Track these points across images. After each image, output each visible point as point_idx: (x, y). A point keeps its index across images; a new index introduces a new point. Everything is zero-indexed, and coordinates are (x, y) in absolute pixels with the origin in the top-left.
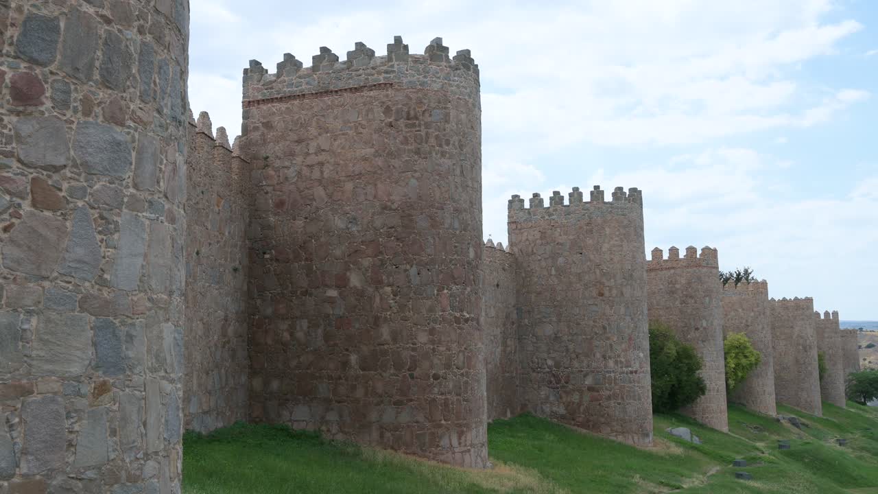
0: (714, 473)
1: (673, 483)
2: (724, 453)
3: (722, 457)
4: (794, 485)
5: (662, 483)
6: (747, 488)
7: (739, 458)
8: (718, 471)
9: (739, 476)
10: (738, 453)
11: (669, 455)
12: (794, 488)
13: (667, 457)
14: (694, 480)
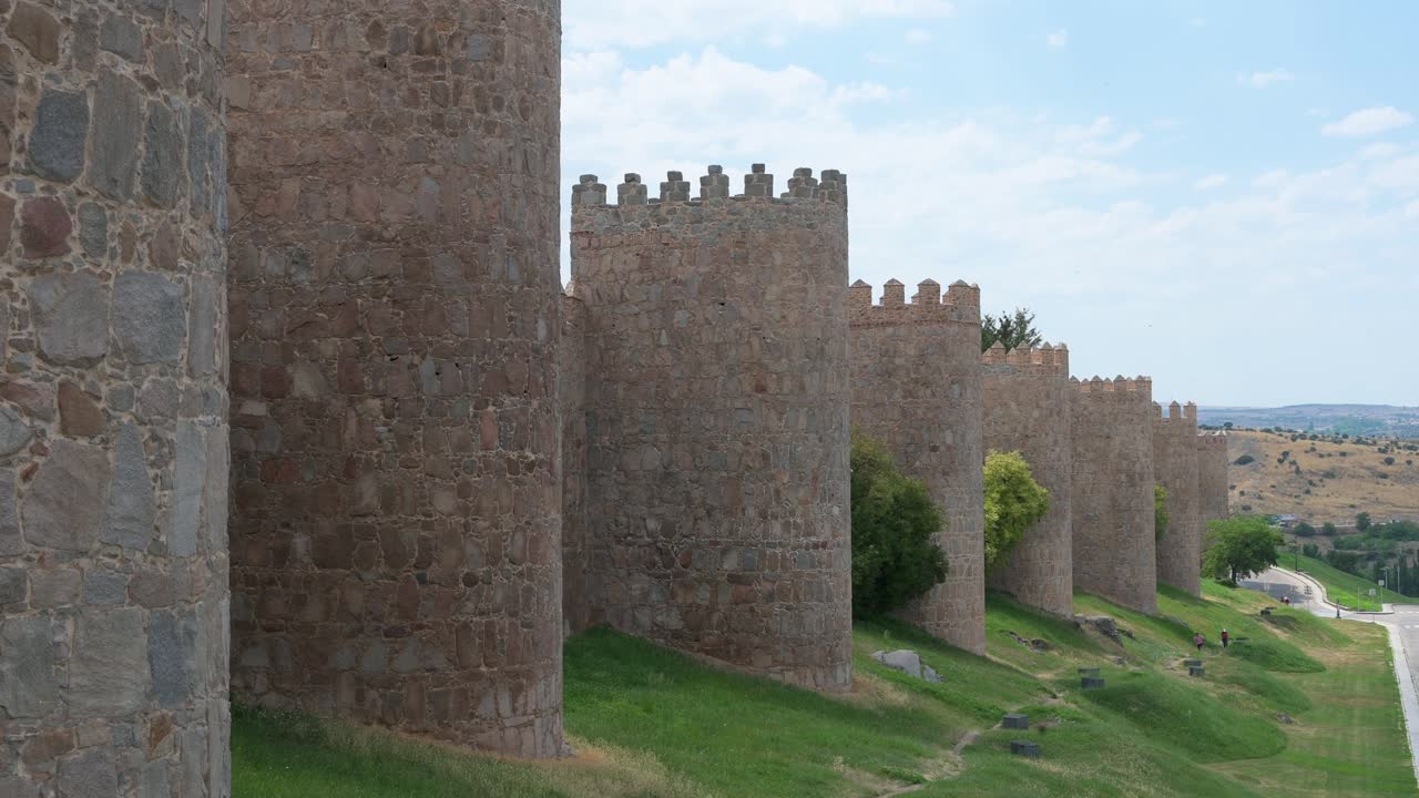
0: (969, 743)
1: (907, 771)
2: (985, 701)
3: (980, 709)
4: (1118, 766)
5: (888, 772)
6: (1036, 775)
7: (1012, 710)
8: (976, 738)
9: (1016, 749)
10: (1010, 699)
11: (881, 708)
12: (1120, 770)
13: (881, 713)
14: (940, 761)
